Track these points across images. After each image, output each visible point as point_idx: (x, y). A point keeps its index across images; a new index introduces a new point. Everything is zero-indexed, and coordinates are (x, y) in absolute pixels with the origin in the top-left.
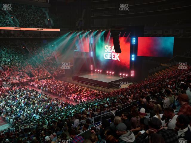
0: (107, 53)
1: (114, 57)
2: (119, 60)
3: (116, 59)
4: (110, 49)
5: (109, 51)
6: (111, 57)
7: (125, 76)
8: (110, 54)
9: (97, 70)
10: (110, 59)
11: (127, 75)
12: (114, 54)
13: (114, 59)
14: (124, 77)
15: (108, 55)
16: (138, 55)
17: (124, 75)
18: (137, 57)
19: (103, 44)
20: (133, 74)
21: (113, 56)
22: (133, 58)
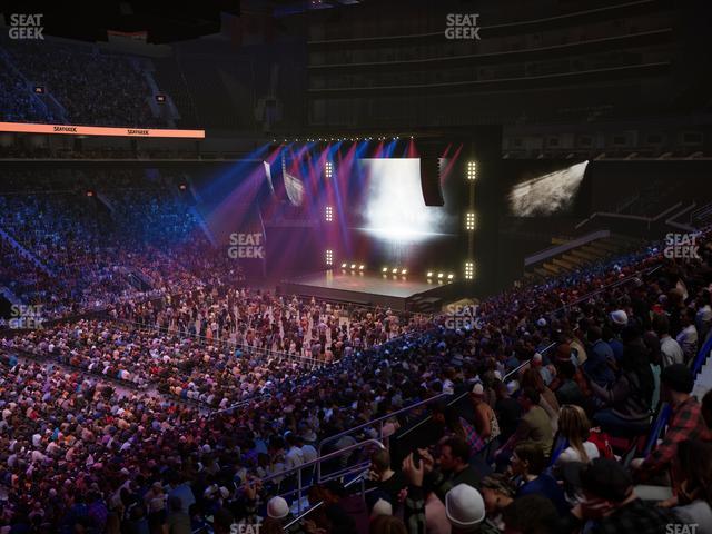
7: (445, 279)
9: (348, 265)
11: (451, 277)
14: (440, 282)
17: (441, 275)
18: (481, 220)
20: (469, 270)
22: (471, 221)
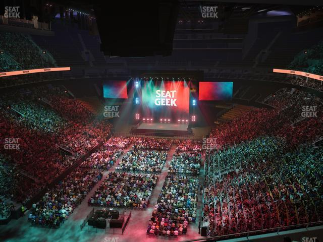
0: (159, 99)
1: (170, 103)
2: (175, 105)
3: (172, 105)
4: (164, 94)
5: (162, 96)
6: (165, 103)
8: (164, 99)
9: (146, 119)
10: (165, 105)
11: (187, 121)
12: (169, 99)
13: (169, 105)
14: (183, 123)
15: (160, 101)
16: (200, 100)
18: (198, 102)
19: (155, 88)
20: (194, 118)
21: (167, 102)
22: (194, 102)
